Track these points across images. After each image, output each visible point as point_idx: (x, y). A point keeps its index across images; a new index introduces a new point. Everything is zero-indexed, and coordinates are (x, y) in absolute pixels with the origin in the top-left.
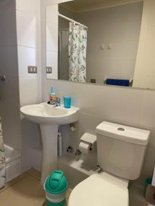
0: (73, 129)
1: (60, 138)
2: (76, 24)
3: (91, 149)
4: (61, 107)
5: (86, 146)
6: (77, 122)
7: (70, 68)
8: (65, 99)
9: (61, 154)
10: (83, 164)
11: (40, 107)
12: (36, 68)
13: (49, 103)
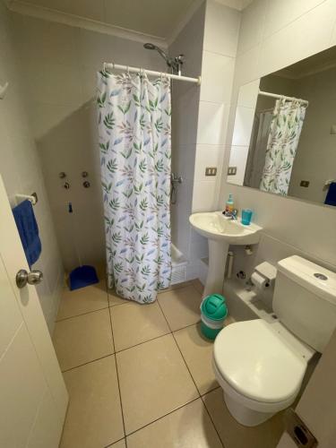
0: (248, 252)
1: (231, 258)
2: (287, 101)
3: (267, 285)
4: (238, 221)
5: (262, 280)
6: (256, 245)
7: (265, 167)
8: (243, 212)
9: (229, 276)
10: (254, 298)
11: (212, 217)
12: (216, 169)
13: (224, 213)
